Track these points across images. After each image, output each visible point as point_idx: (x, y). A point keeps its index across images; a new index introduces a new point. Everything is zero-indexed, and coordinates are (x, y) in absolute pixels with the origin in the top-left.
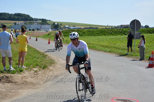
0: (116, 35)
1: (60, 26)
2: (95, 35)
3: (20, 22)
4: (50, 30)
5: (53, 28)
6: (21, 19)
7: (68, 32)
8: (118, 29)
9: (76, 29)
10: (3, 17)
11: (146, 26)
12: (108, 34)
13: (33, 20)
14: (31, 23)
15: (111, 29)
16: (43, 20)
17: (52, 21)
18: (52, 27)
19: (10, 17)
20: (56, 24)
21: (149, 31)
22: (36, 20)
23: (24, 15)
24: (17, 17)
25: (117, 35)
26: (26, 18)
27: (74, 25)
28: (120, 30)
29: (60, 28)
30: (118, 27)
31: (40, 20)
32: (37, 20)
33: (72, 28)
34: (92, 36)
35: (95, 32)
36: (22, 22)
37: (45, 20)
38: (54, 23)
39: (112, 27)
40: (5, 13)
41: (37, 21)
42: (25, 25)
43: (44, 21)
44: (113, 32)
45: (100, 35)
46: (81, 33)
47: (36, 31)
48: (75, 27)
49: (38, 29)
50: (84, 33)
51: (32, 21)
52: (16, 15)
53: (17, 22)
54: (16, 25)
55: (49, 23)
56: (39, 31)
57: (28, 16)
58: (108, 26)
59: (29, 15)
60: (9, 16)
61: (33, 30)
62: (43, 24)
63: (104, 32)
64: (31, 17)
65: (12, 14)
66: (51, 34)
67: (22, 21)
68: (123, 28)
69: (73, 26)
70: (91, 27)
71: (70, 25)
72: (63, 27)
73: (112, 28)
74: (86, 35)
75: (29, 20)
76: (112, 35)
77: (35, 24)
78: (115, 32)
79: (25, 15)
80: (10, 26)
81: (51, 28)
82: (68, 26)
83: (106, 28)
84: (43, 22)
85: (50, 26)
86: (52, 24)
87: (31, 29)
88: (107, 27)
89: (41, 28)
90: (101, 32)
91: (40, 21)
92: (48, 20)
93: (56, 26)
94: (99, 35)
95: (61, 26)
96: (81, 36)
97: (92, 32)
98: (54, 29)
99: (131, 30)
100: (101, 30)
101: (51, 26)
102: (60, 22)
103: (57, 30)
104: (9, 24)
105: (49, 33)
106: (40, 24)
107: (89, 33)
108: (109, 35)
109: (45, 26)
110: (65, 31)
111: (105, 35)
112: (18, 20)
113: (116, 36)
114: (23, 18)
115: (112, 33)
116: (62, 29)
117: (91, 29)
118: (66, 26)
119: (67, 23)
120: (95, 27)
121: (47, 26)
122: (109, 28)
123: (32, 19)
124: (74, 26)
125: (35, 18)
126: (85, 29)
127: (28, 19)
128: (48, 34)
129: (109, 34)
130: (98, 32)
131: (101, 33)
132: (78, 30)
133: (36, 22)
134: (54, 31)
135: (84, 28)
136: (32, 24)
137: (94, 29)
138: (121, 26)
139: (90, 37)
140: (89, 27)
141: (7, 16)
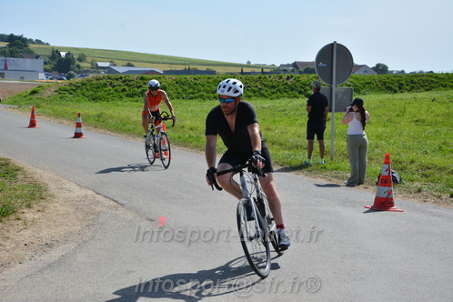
0: (274, 96)
1: (77, 63)
2: (201, 96)
4: (42, 76)
5: (53, 69)
7: (105, 85)
8: (281, 78)
9: (136, 76)
11: (378, 65)
12: (250, 94)
15: (258, 76)
16: (12, 39)
17: (47, 44)
18: (48, 67)
20: (63, 54)
21: (385, 83)
25: (277, 98)
27: (130, 59)
28: (288, 78)
29: (77, 69)
30: (283, 69)
33: (121, 69)
34: (191, 99)
35: (203, 85)
37: (20, 38)
38: (56, 53)
39: (262, 67)
43: (17, 45)
44: (266, 86)
48: (132, 66)
55: (39, 53)
58: (248, 65)
62: (12, 55)
66: (41, 90)
68: (301, 73)
69: (126, 63)
70: (191, 67)
71: (116, 62)
72: (89, 65)
73: (263, 73)
76: (263, 95)
78: (273, 87)
81: (45, 70)
82: (107, 64)
83: (242, 73)
84: (13, 48)
85: (41, 61)
86: (50, 54)
88: (245, 70)
89: (6, 68)
91: (3, 44)
92: (31, 40)
93: (62, 64)
95: (82, 64)
97: (190, 87)
98: (56, 74)
101: (45, 63)
102: (77, 49)
103: (68, 79)
105: (34, 88)
106: (3, 53)
107: (180, 90)
109: (20, 61)
110: (95, 82)
113: (276, 103)
115: (262, 92)
116: (83, 73)
117: (188, 77)
118: (100, 64)
119: (105, 54)
120: (204, 68)
121: (27, 63)
122: (254, 73)
124: (129, 65)
126: (167, 76)
128: (29, 92)
129: (252, 94)
132: (142, 78)
134: (54, 81)
135: (166, 72)
137: (199, 76)
138: (295, 65)
139: (185, 102)
140: (181, 68)
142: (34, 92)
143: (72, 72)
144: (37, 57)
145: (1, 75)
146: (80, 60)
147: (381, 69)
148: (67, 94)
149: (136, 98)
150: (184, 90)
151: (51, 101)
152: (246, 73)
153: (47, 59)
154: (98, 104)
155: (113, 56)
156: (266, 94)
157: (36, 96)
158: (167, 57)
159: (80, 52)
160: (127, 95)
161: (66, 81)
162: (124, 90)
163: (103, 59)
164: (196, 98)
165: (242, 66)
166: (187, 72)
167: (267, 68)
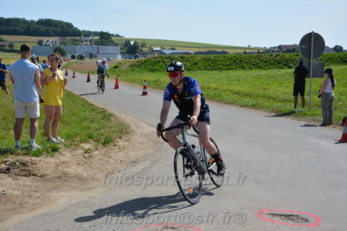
0: (267, 67)
1: (141, 48)
2: (220, 68)
3: (51, 39)
4: (119, 57)
5: (126, 52)
6: (52, 33)
7: (159, 62)
8: (272, 55)
9: (178, 56)
10: (13, 27)
11: (336, 46)
13: (80, 35)
14: (75, 42)
15: (256, 55)
16: (102, 34)
17: (123, 37)
18: (123, 51)
19: (29, 27)
20: (132, 43)
21: (342, 58)
22: (88, 34)
23: (60, 22)
24: (43, 28)
25: (269, 69)
26: (64, 30)
27: (173, 45)
28: (276, 56)
29: (140, 52)
30: (272, 50)
31: (96, 34)
32: (88, 36)
33: (168, 52)
34: (213, 70)
35: (221, 61)
36: (55, 39)
37: (107, 33)
38: (128, 42)
39: (258, 49)
40: (16, 18)
41: (90, 38)
42: (63, 47)
43: (105, 38)
44: (261, 61)
45: (232, 69)
46: (188, 64)
47: (87, 60)
48: (174, 49)
49: (91, 56)
50: (196, 63)
51: (79, 38)
52: (41, 22)
53: (45, 39)
54: (42, 45)
55: (117, 42)
56: (94, 60)
57: (69, 25)
58: (249, 48)
59: (71, 24)
60: (25, 27)
61: (81, 58)
62: (102, 44)
63: (241, 61)
64: (76, 28)
65: (32, 22)
66: (120, 66)
67: (56, 36)
68: (283, 52)
69: (171, 47)
70: (214, 49)
71: (164, 47)
72: (148, 49)
73: (258, 52)
74: (199, 68)
75: (72, 35)
76: (260, 67)
77: (85, 43)
78: (267, 62)
79: (63, 22)
81: (121, 53)
82: (159, 49)
83: (245, 53)
84: (103, 40)
85: (119, 47)
86: (124, 43)
87: (76, 55)
88: (247, 51)
89: (98, 52)
90: (235, 61)
91: (97, 38)
92: (113, 35)
93: (131, 49)
94: (229, 69)
95: (143, 49)
96: (189, 70)
97: (213, 63)
98: (128, 55)
99: (301, 56)
100: (235, 57)
101: (121, 49)
102: (140, 39)
103: (135, 58)
105: (116, 64)
106: (97, 43)
107: (206, 64)
109: (106, 48)
110: (153, 60)
111: (243, 68)
112: (47, 34)
113: (269, 72)
114: (58, 29)
115: (259, 65)
116: (144, 54)
117: (211, 56)
118: (155, 49)
119: (157, 42)
120: (220, 50)
121: (111, 49)
122: (253, 53)
123: (77, 33)
124: (173, 49)
125: (84, 31)
126: (198, 56)
127: (68, 31)
128: (113, 67)
129: (252, 66)
130: (228, 63)
131: (234, 64)
132: (182, 57)
133: (86, 38)
134: (127, 59)
135: (196, 53)
136: (77, 44)
137: (218, 55)
138: (280, 47)
139: (209, 72)
140: (205, 50)
141: (22, 25)
142: (116, 67)
143: (137, 54)
144: (117, 45)
145: (96, 57)
146: (142, 46)
147: (338, 49)
148: (136, 68)
150: (209, 64)
151: (126, 72)
152: (247, 53)
153: (123, 46)
154: (154, 74)
155: (163, 43)
156: (262, 66)
157: (117, 69)
159: (142, 41)
161: (133, 60)
163: (157, 46)
164: (216, 69)
165: (245, 48)
166: (210, 53)
167: (262, 49)
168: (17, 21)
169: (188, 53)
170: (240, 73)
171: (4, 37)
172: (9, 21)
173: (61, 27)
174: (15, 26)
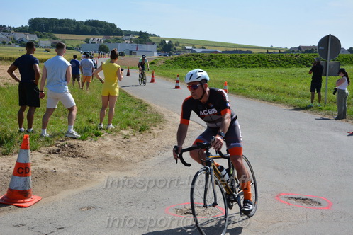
1: (175, 46)
2: (245, 66)
3: (97, 38)
4: (156, 54)
5: (162, 50)
6: (98, 32)
7: (190, 59)
8: (292, 55)
9: (208, 54)
10: (65, 27)
11: (351, 48)
12: (273, 64)
13: (121, 35)
14: (118, 41)
15: (278, 54)
16: (141, 34)
18: (159, 49)
19: (78, 27)
20: (167, 42)
22: (129, 33)
23: (105, 23)
24: (90, 28)
25: (289, 67)
26: (109, 30)
27: (203, 44)
28: (296, 56)
29: (174, 50)
30: (292, 50)
31: (135, 33)
32: (129, 35)
33: (198, 50)
34: (239, 67)
35: (246, 60)
36: (101, 38)
37: (145, 33)
38: (163, 41)
39: (280, 49)
40: (68, 19)
41: (131, 37)
42: (106, 44)
43: (143, 37)
44: (283, 60)
45: (256, 67)
46: (217, 62)
47: (127, 56)
48: (205, 48)
49: (131, 53)
50: (223, 61)
51: (120, 37)
52: (89, 23)
53: (91, 38)
54: (88, 43)
55: (153, 41)
56: (133, 57)
57: (113, 26)
58: (271, 48)
60: (75, 26)
61: (122, 54)
62: (141, 43)
63: (264, 60)
64: (118, 28)
65: (81, 22)
66: (156, 62)
67: (101, 34)
68: (303, 52)
69: (201, 47)
70: (238, 49)
71: (195, 46)
72: (181, 48)
73: (280, 52)
74: (226, 65)
75: (114, 34)
76: (281, 66)
77: (126, 41)
78: (287, 61)
79: (107, 23)
80: (78, 46)
81: (157, 51)
82: (191, 48)
83: (268, 52)
84: (141, 39)
85: (155, 46)
86: (160, 42)
89: (137, 50)
90: (258, 60)
91: (136, 37)
92: (150, 34)
93: (166, 47)
94: (253, 67)
95: (177, 48)
96: (217, 67)
97: (238, 61)
98: (163, 53)
99: (319, 56)
100: (258, 56)
101: (157, 47)
102: (174, 39)
104: (76, 42)
105: (153, 61)
106: (136, 42)
107: (232, 62)
108: (273, 67)
109: (144, 46)
110: (185, 57)
111: (265, 66)
112: (93, 33)
113: (289, 70)
114: (103, 29)
115: (281, 63)
116: (178, 52)
117: (237, 55)
118: (187, 47)
119: (189, 42)
120: (245, 50)
121: (148, 47)
122: (275, 52)
123: (119, 32)
124: (203, 48)
125: (125, 31)
126: (225, 54)
127: (112, 31)
130: (252, 61)
131: (258, 62)
132: (211, 55)
133: (127, 37)
134: (162, 56)
135: (223, 52)
137: (244, 54)
138: (299, 48)
139: (235, 69)
140: (232, 49)
141: (73, 25)
142: (153, 63)
143: (171, 52)
144: (153, 44)
145: (135, 54)
146: (176, 45)
147: (352, 50)
148: (170, 64)
149: (207, 66)
150: (235, 62)
151: (161, 68)
152: (270, 53)
153: (159, 45)
155: (195, 43)
156: (283, 65)
157: (153, 65)
158: (224, 43)
159: (176, 41)
160: (203, 65)
161: (168, 57)
162: (201, 62)
163: (189, 45)
164: (241, 67)
165: (268, 48)
166: (236, 52)
167: (283, 49)
168: (68, 22)
169: (216, 52)
170: (263, 70)
171: (57, 36)
172: (62, 21)
173: (106, 28)
174: (66, 25)
